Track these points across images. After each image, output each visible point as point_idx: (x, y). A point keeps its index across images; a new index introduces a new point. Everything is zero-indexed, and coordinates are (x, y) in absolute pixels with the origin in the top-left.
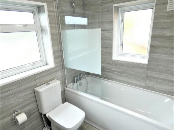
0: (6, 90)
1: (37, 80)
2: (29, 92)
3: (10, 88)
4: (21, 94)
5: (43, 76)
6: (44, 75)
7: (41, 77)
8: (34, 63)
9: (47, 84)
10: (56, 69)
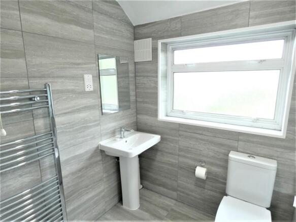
0: (201, 132)
1: (240, 143)
2: (224, 151)
3: (204, 133)
4: (213, 147)
5: (253, 142)
6: (255, 140)
7: (248, 141)
8: (258, 119)
9: (249, 156)
10: (283, 144)
